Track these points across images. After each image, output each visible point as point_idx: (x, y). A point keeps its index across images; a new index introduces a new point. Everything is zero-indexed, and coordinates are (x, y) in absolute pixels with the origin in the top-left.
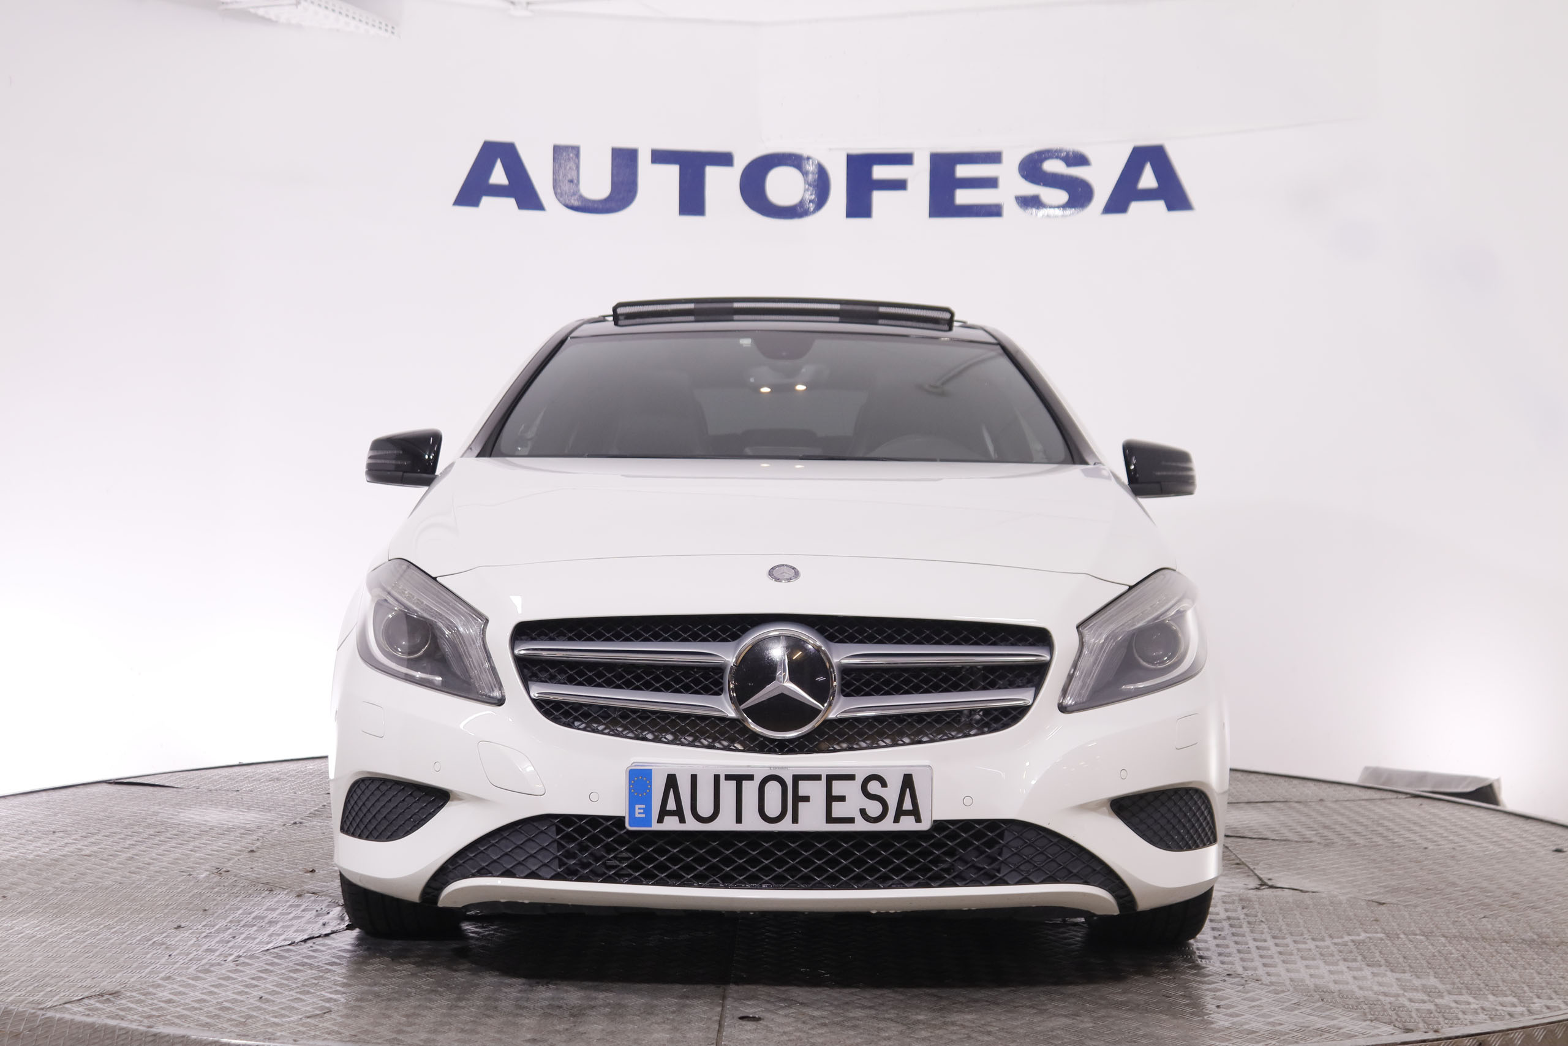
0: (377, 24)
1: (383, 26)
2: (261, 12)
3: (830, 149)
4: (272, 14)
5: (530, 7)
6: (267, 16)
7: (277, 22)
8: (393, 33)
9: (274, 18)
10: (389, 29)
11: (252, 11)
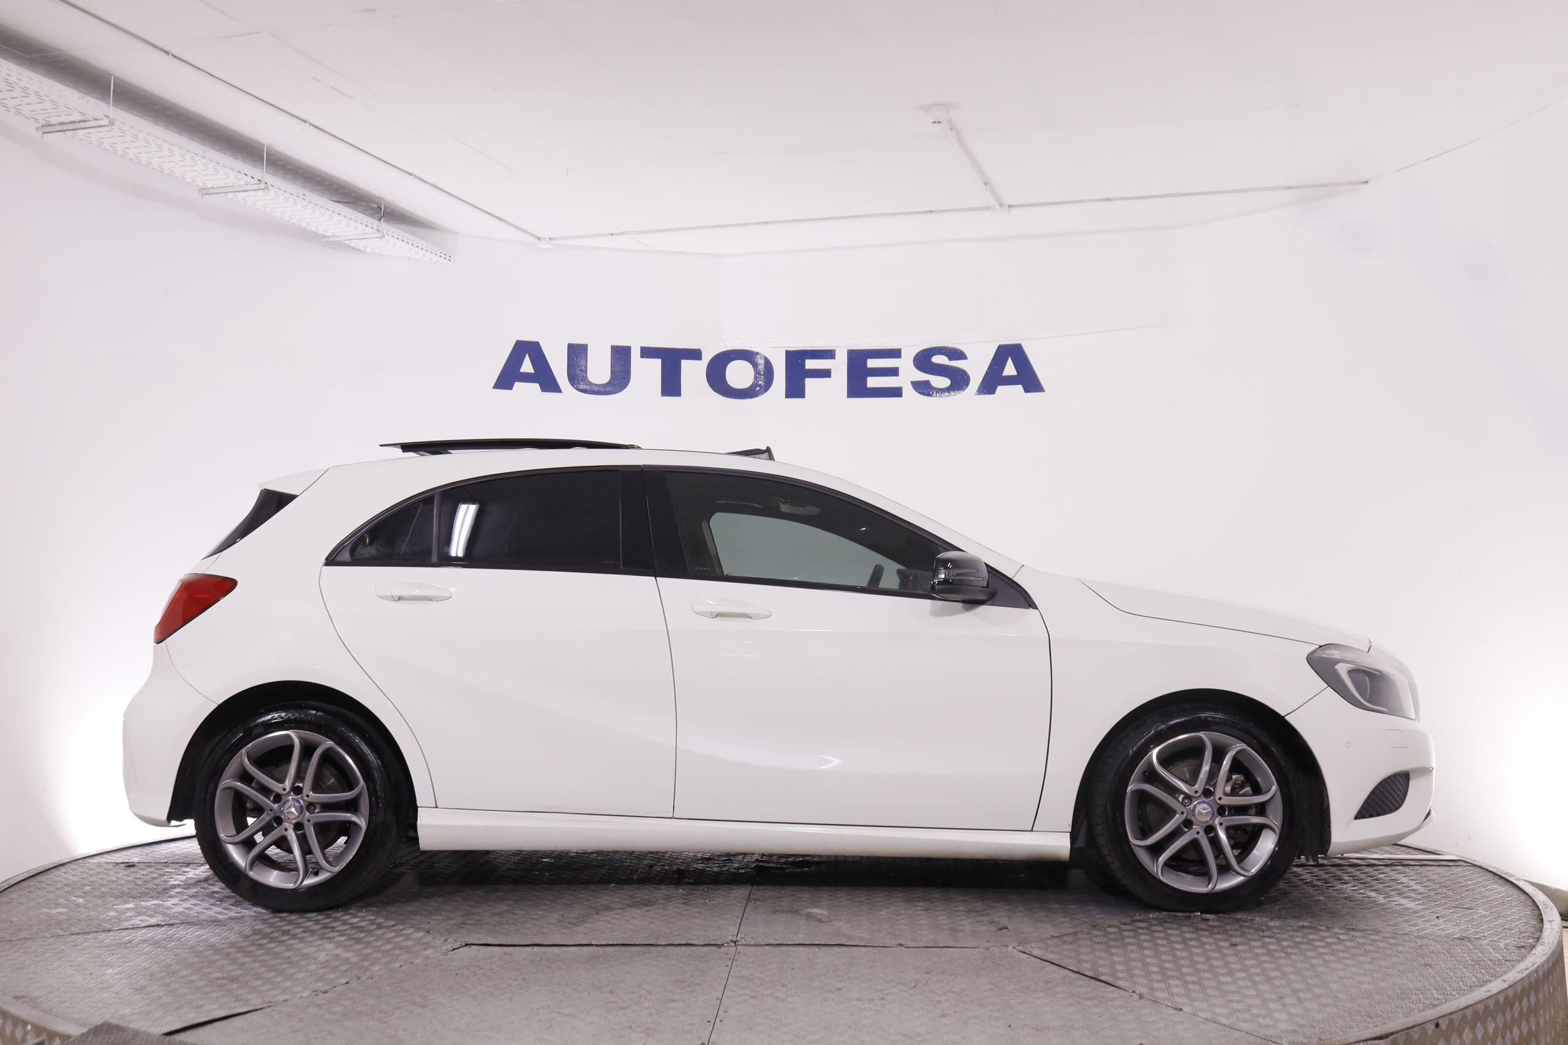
0: (439, 254)
1: (443, 255)
2: (353, 244)
3: (773, 347)
4: (361, 245)
5: (552, 242)
6: (357, 247)
7: (364, 251)
8: (450, 260)
9: (362, 249)
10: (448, 258)
11: (346, 242)
